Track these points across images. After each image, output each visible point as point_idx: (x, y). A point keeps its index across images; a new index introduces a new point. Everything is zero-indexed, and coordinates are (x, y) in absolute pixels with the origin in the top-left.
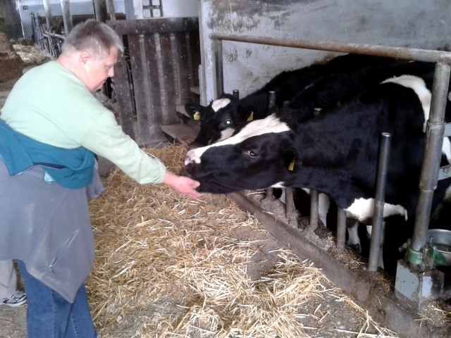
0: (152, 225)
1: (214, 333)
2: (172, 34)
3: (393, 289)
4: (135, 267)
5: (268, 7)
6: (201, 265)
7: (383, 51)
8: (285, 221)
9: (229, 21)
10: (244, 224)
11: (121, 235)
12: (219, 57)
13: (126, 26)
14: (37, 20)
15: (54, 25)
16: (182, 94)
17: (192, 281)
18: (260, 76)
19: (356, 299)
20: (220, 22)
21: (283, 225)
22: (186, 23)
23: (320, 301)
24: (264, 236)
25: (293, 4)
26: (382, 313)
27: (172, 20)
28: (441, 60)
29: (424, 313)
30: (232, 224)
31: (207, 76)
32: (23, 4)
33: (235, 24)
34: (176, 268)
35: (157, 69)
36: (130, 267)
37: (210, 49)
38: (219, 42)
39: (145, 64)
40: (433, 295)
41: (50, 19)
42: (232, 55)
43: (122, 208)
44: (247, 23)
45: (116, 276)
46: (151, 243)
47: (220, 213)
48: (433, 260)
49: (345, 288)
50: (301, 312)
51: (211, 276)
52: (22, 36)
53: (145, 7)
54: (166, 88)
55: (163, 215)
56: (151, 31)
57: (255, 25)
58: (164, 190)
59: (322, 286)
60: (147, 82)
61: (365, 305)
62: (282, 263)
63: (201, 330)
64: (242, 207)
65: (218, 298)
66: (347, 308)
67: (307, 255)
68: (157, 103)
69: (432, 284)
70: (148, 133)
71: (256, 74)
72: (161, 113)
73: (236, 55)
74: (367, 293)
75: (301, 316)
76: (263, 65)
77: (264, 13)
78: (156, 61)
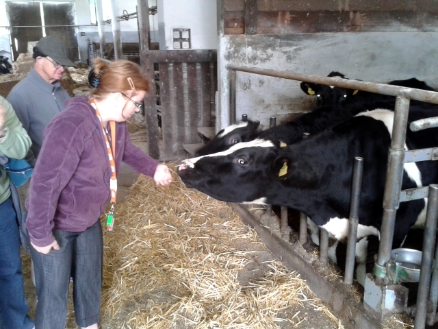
0: (157, 229)
1: (197, 323)
2: (198, 64)
3: (362, 300)
4: (138, 262)
5: (280, 43)
6: (196, 267)
7: (357, 85)
8: (279, 235)
9: (245, 54)
10: (244, 236)
11: (130, 234)
12: (233, 84)
13: (157, 55)
14: (91, 46)
15: (107, 51)
16: (204, 117)
17: (187, 280)
18: (271, 103)
19: (332, 310)
20: (236, 55)
21: (277, 238)
22: (211, 55)
23: (300, 308)
24: (260, 248)
25: (304, 41)
26: (353, 323)
27: (198, 52)
28: (400, 94)
29: (386, 323)
30: (233, 235)
31: (222, 101)
32: (81, 31)
33: (250, 57)
34: (173, 267)
35: (183, 94)
36: (133, 263)
37: (226, 78)
38: (233, 72)
39: (173, 89)
40: (397, 308)
41: (103, 45)
42: (245, 84)
43: (134, 212)
44: (261, 56)
45: (121, 269)
46: (154, 243)
47: (225, 224)
48: (396, 275)
49: (324, 299)
50: (280, 316)
51: (203, 278)
52: (79, 60)
53: (175, 40)
54: (190, 111)
55: (169, 221)
56: (179, 61)
57: (268, 58)
58: (176, 201)
59: (304, 296)
60: (173, 105)
61: (340, 314)
62: (272, 273)
63: (186, 319)
64: (245, 222)
65: (206, 296)
66: (323, 317)
67: (294, 268)
68: (181, 123)
69: (395, 297)
70: (171, 150)
71: (267, 101)
72: (184, 133)
73: (250, 84)
74: (341, 303)
75: (280, 320)
76: (274, 94)
77: (277, 48)
78: (183, 87)
